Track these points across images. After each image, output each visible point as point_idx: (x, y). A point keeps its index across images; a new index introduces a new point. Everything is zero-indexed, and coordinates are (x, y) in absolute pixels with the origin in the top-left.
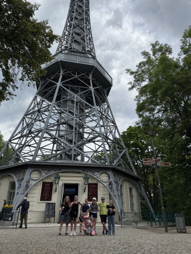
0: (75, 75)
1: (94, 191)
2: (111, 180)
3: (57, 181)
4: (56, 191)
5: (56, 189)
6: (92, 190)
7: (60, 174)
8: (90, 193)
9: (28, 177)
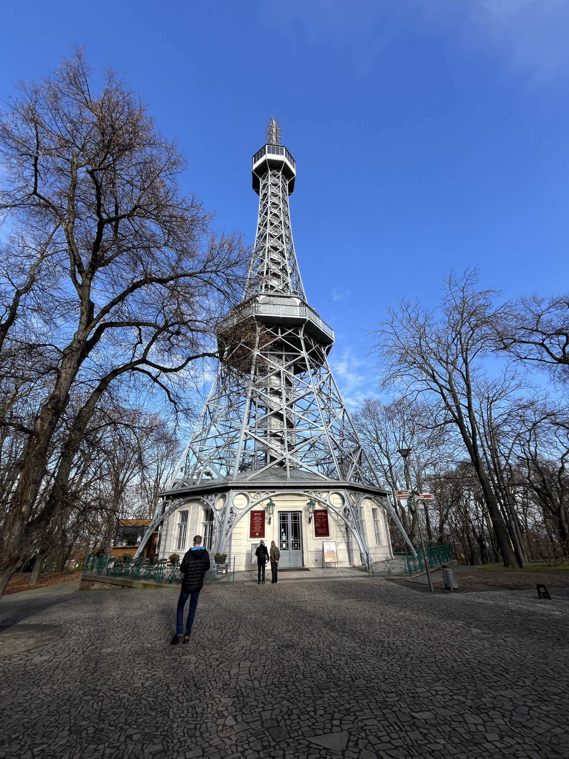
0: (278, 334)
1: (323, 520)
2: (346, 504)
3: (271, 508)
4: (270, 523)
5: (270, 519)
6: (320, 521)
7: (273, 498)
8: (318, 525)
9: (232, 506)
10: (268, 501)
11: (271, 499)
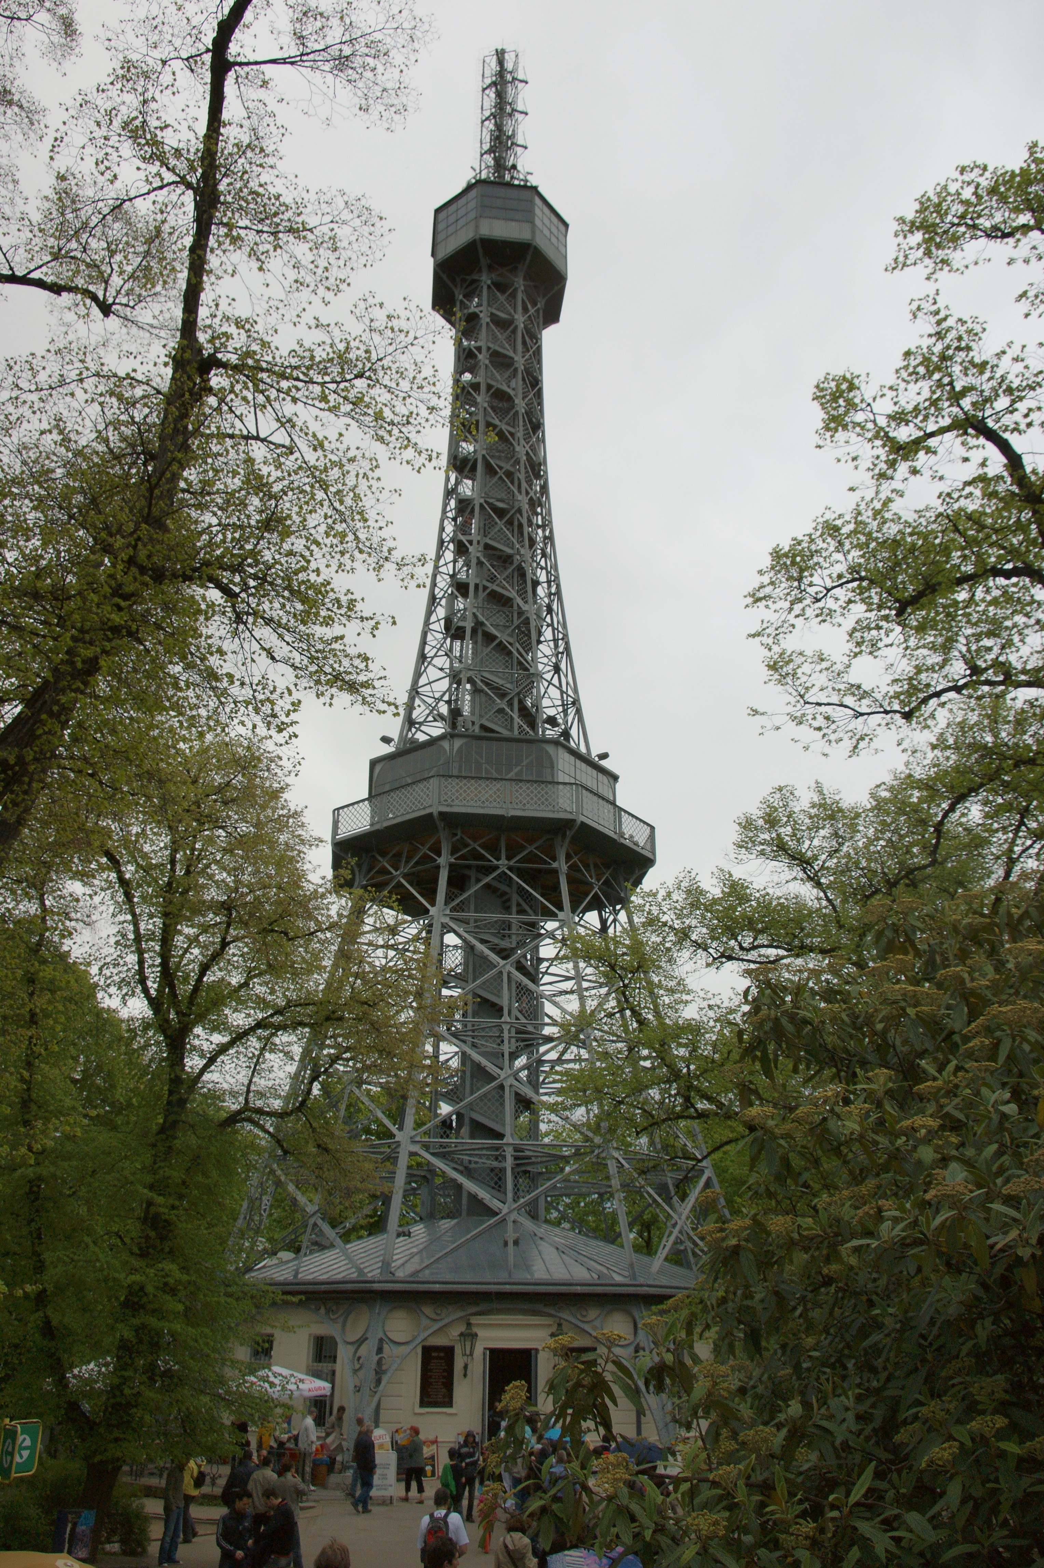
0: (499, 860)
3: (468, 1343)
4: (465, 1375)
5: (466, 1367)
7: (474, 1320)
9: (381, 1335)
10: (463, 1328)
11: (469, 1325)
